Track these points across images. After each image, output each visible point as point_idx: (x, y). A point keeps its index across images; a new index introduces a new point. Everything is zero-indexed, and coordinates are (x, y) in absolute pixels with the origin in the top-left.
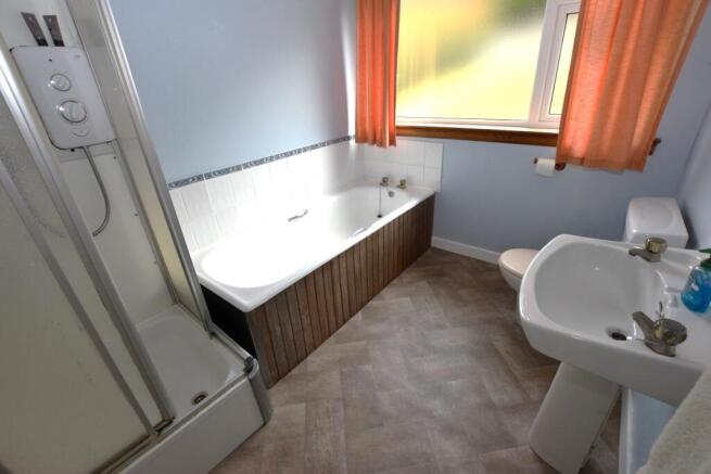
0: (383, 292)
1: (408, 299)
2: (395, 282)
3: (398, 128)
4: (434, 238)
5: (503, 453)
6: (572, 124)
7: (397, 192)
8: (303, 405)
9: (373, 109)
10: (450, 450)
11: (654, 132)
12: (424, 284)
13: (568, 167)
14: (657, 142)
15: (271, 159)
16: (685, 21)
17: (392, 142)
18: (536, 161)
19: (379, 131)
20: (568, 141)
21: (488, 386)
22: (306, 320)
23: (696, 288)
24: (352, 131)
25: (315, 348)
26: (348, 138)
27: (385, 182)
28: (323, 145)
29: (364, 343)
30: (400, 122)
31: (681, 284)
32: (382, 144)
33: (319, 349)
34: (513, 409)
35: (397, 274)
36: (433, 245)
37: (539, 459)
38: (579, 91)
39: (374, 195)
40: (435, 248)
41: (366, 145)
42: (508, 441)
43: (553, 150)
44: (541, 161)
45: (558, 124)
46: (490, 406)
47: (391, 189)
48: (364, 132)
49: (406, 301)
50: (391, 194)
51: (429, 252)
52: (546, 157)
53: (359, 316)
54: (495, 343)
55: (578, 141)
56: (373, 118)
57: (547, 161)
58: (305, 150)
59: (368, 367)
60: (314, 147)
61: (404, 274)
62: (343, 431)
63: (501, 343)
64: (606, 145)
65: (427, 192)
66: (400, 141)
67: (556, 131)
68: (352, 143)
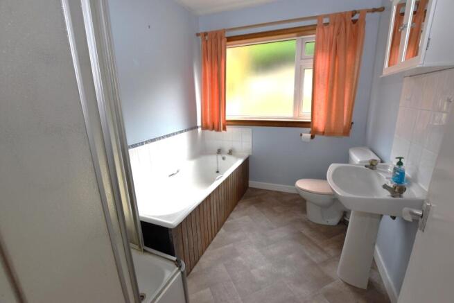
0: (232, 215)
1: (247, 217)
2: (236, 208)
3: (227, 121)
4: (250, 182)
5: (330, 286)
6: (316, 116)
7: (228, 157)
8: (208, 289)
9: (212, 111)
10: (303, 291)
11: (351, 119)
12: (253, 207)
13: (316, 136)
14: (352, 123)
15: (159, 138)
16: (353, 74)
17: (224, 129)
18: (301, 135)
19: (216, 123)
20: (315, 125)
21: (308, 254)
22: (199, 235)
23: (398, 174)
24: (199, 124)
25: (203, 253)
26: (197, 127)
27: (219, 152)
28: (185, 131)
29: (231, 245)
30: (228, 118)
31: (391, 176)
32: (218, 130)
33: (205, 253)
34: (325, 263)
35: (236, 204)
36: (250, 186)
37: (347, 284)
38: (317, 102)
39: (213, 160)
40: (251, 188)
41: (208, 132)
42: (329, 279)
43: (310, 129)
44: (304, 135)
45: (310, 117)
46: (313, 264)
47: (223, 156)
48: (206, 124)
49: (247, 218)
50: (224, 159)
51: (249, 190)
52: (306, 133)
53: (222, 231)
54: (303, 232)
55: (320, 124)
56: (212, 116)
57: (307, 135)
58: (177, 133)
59: (239, 258)
60: (181, 132)
61: (239, 204)
62: (240, 298)
63: (306, 231)
64: (333, 125)
65: (246, 155)
66: (228, 128)
67: (310, 121)
68: (200, 130)
